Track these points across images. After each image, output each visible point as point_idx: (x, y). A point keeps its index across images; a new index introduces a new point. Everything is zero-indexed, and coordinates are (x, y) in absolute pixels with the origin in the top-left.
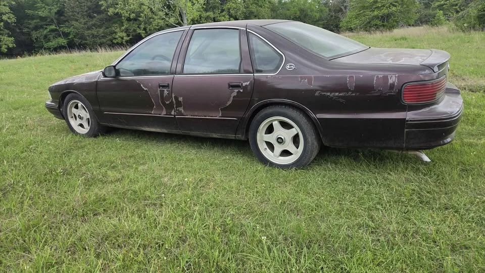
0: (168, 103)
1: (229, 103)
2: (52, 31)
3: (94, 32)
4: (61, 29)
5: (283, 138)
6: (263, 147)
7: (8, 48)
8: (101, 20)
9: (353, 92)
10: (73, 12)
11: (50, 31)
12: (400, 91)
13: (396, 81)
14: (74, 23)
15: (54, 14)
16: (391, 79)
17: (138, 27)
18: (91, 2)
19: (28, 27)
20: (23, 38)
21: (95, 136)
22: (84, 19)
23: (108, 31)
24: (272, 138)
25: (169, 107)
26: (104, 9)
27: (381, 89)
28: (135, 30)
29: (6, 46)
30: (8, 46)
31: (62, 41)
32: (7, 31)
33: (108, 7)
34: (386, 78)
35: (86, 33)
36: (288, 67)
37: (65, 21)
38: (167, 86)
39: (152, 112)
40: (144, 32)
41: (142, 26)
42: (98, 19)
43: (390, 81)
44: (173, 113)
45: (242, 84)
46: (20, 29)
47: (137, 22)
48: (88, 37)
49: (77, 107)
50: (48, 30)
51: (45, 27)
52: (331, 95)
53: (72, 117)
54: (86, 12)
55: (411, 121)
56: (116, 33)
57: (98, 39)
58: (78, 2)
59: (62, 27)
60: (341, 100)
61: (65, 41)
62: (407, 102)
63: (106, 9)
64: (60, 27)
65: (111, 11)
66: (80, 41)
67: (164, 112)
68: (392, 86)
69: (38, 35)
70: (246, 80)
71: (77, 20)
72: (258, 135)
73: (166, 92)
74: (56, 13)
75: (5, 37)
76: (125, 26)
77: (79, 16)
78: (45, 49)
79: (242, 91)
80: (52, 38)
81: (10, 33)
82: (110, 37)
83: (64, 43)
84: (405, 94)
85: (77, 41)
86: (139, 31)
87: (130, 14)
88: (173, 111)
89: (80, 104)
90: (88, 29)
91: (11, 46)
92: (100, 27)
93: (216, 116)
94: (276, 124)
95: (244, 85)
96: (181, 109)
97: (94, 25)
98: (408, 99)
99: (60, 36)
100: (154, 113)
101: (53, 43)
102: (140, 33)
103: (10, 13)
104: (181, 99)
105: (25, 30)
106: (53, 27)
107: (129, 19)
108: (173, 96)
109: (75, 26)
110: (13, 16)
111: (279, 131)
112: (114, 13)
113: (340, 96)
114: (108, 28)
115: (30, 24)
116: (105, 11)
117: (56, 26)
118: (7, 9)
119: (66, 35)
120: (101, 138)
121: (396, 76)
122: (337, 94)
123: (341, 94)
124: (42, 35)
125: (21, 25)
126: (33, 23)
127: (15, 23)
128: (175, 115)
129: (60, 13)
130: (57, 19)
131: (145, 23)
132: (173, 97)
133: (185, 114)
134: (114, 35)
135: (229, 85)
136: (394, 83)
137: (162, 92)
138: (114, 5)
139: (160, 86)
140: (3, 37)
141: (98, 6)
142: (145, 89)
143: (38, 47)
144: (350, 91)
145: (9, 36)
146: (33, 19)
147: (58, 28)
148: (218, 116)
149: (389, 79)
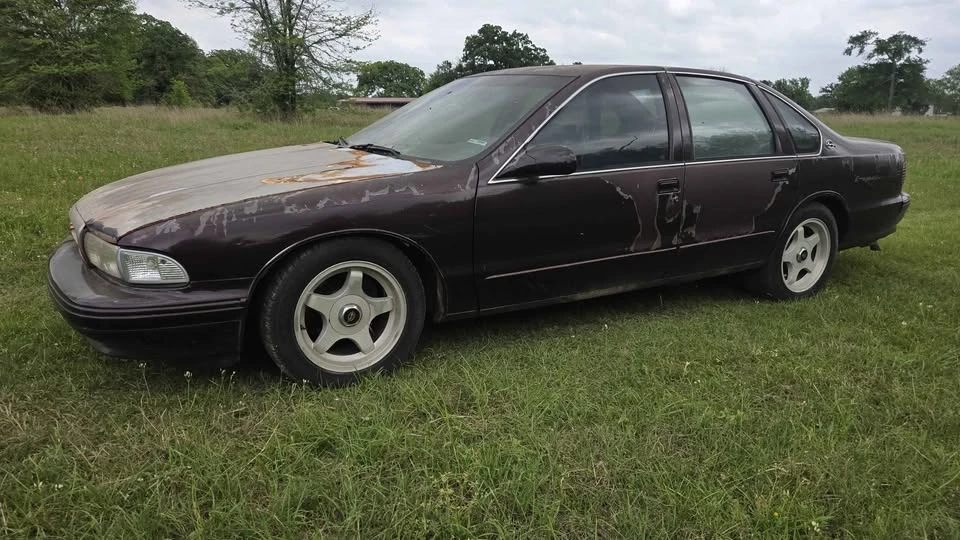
0: (670, 221)
1: (770, 205)
9: (879, 175)
25: (671, 230)
36: (829, 144)
38: (674, 186)
39: (632, 249)
44: (674, 242)
45: (788, 172)
67: (656, 244)
70: (790, 164)
73: (672, 197)
79: (787, 182)
88: (676, 237)
93: (746, 233)
94: (801, 232)
95: (790, 174)
100: (634, 251)
104: (697, 210)
108: (685, 204)
128: (677, 246)
132: (684, 207)
133: (697, 239)
135: (773, 174)
137: (664, 199)
139: (661, 187)
142: (627, 197)
144: (877, 173)
148: (749, 231)
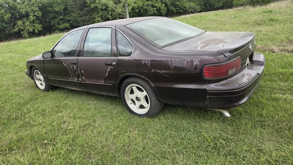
0: (77, 73)
1: (107, 75)
2: (61, 19)
3: (83, 18)
4: (66, 18)
5: (139, 97)
6: (129, 102)
7: (39, 31)
8: (87, 11)
9: (173, 70)
10: (72, 8)
11: (59, 20)
12: (202, 70)
13: (199, 63)
14: (72, 14)
15: (62, 10)
16: (195, 62)
17: (108, 14)
18: (82, 1)
19: (49, 18)
20: (47, 24)
21: (48, 91)
22: (78, 11)
23: (91, 17)
24: (133, 97)
25: (78, 76)
26: (89, 5)
27: (190, 69)
28: (106, 16)
29: (37, 30)
30: (39, 30)
31: (67, 25)
32: (38, 21)
33: (91, 3)
34: (192, 61)
35: (79, 19)
36: (136, 53)
37: (68, 14)
38: (75, 64)
40: (111, 16)
41: (110, 13)
42: (85, 11)
43: (195, 64)
44: (80, 80)
45: (112, 63)
46: (45, 19)
47: (107, 11)
48: (80, 22)
49: (38, 74)
50: (59, 19)
51: (58, 17)
52: (161, 72)
53: (37, 80)
54: (79, 7)
55: (210, 90)
56: (95, 18)
57: (86, 22)
58: (74, 2)
59: (67, 17)
60: (166, 75)
61: (68, 25)
62: (207, 78)
63: (90, 5)
64: (65, 17)
65: (92, 6)
66: (76, 24)
67: (76, 79)
68: (196, 67)
69: (54, 22)
70: (114, 61)
71: (74, 12)
72: (125, 95)
73: (75, 67)
74: (64, 9)
75: (37, 25)
76: (100, 14)
77: (76, 10)
78: (58, 30)
79: (112, 68)
80: (61, 24)
81: (39, 22)
82: (92, 21)
83: (68, 26)
84: (205, 72)
85: (74, 24)
86: (108, 16)
87: (102, 7)
88: (80, 78)
89: (39, 73)
90: (81, 17)
91: (40, 29)
92: (87, 15)
93: (101, 83)
94: (135, 89)
95: (113, 64)
96: (84, 78)
97: (83, 15)
98: (207, 76)
99: (66, 22)
100: (71, 79)
101: (62, 26)
102: (109, 17)
103: (39, 11)
104: (82, 72)
105: (47, 20)
106: (62, 17)
107: (102, 10)
108: (79, 70)
109: (74, 16)
110: (40, 12)
111: (137, 93)
112: (94, 6)
113: (166, 73)
114: (91, 15)
115: (50, 16)
116: (89, 6)
117: (63, 17)
118: (37, 9)
119: (69, 21)
120: (51, 92)
121: (198, 60)
122: (164, 71)
123: (166, 72)
124: (56, 22)
125: (45, 17)
126: (51, 15)
127: (41, 16)
128: (81, 81)
129: (65, 9)
130: (64, 13)
131: (112, 11)
133: (86, 81)
134: (95, 19)
135: (105, 63)
136: (197, 64)
137: (73, 67)
138: (94, 2)
139: (72, 64)
140: (36, 25)
141: (85, 3)
142: (65, 65)
143: (54, 29)
144: (171, 69)
145: (39, 24)
146: (51, 13)
147: (64, 17)
148: (102, 83)
149: (194, 62)
